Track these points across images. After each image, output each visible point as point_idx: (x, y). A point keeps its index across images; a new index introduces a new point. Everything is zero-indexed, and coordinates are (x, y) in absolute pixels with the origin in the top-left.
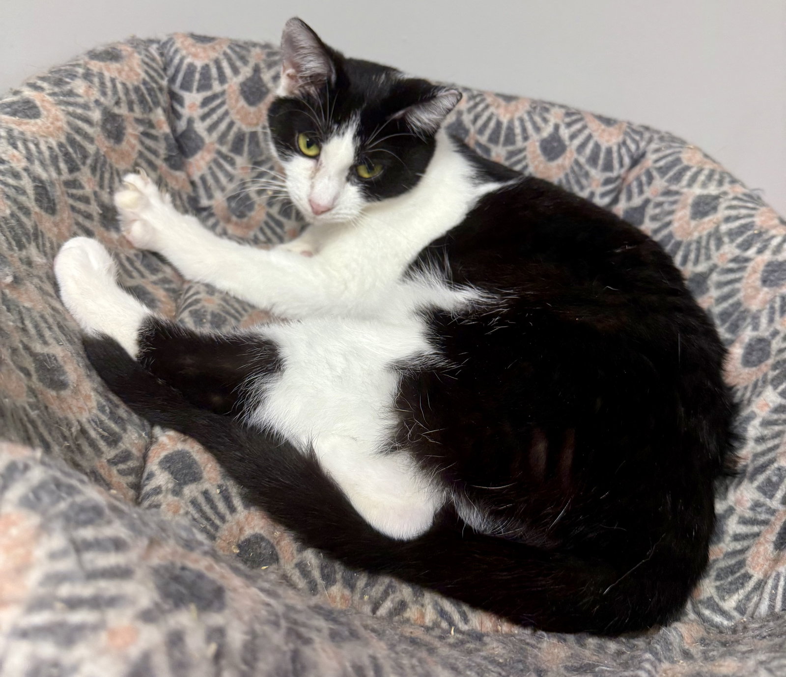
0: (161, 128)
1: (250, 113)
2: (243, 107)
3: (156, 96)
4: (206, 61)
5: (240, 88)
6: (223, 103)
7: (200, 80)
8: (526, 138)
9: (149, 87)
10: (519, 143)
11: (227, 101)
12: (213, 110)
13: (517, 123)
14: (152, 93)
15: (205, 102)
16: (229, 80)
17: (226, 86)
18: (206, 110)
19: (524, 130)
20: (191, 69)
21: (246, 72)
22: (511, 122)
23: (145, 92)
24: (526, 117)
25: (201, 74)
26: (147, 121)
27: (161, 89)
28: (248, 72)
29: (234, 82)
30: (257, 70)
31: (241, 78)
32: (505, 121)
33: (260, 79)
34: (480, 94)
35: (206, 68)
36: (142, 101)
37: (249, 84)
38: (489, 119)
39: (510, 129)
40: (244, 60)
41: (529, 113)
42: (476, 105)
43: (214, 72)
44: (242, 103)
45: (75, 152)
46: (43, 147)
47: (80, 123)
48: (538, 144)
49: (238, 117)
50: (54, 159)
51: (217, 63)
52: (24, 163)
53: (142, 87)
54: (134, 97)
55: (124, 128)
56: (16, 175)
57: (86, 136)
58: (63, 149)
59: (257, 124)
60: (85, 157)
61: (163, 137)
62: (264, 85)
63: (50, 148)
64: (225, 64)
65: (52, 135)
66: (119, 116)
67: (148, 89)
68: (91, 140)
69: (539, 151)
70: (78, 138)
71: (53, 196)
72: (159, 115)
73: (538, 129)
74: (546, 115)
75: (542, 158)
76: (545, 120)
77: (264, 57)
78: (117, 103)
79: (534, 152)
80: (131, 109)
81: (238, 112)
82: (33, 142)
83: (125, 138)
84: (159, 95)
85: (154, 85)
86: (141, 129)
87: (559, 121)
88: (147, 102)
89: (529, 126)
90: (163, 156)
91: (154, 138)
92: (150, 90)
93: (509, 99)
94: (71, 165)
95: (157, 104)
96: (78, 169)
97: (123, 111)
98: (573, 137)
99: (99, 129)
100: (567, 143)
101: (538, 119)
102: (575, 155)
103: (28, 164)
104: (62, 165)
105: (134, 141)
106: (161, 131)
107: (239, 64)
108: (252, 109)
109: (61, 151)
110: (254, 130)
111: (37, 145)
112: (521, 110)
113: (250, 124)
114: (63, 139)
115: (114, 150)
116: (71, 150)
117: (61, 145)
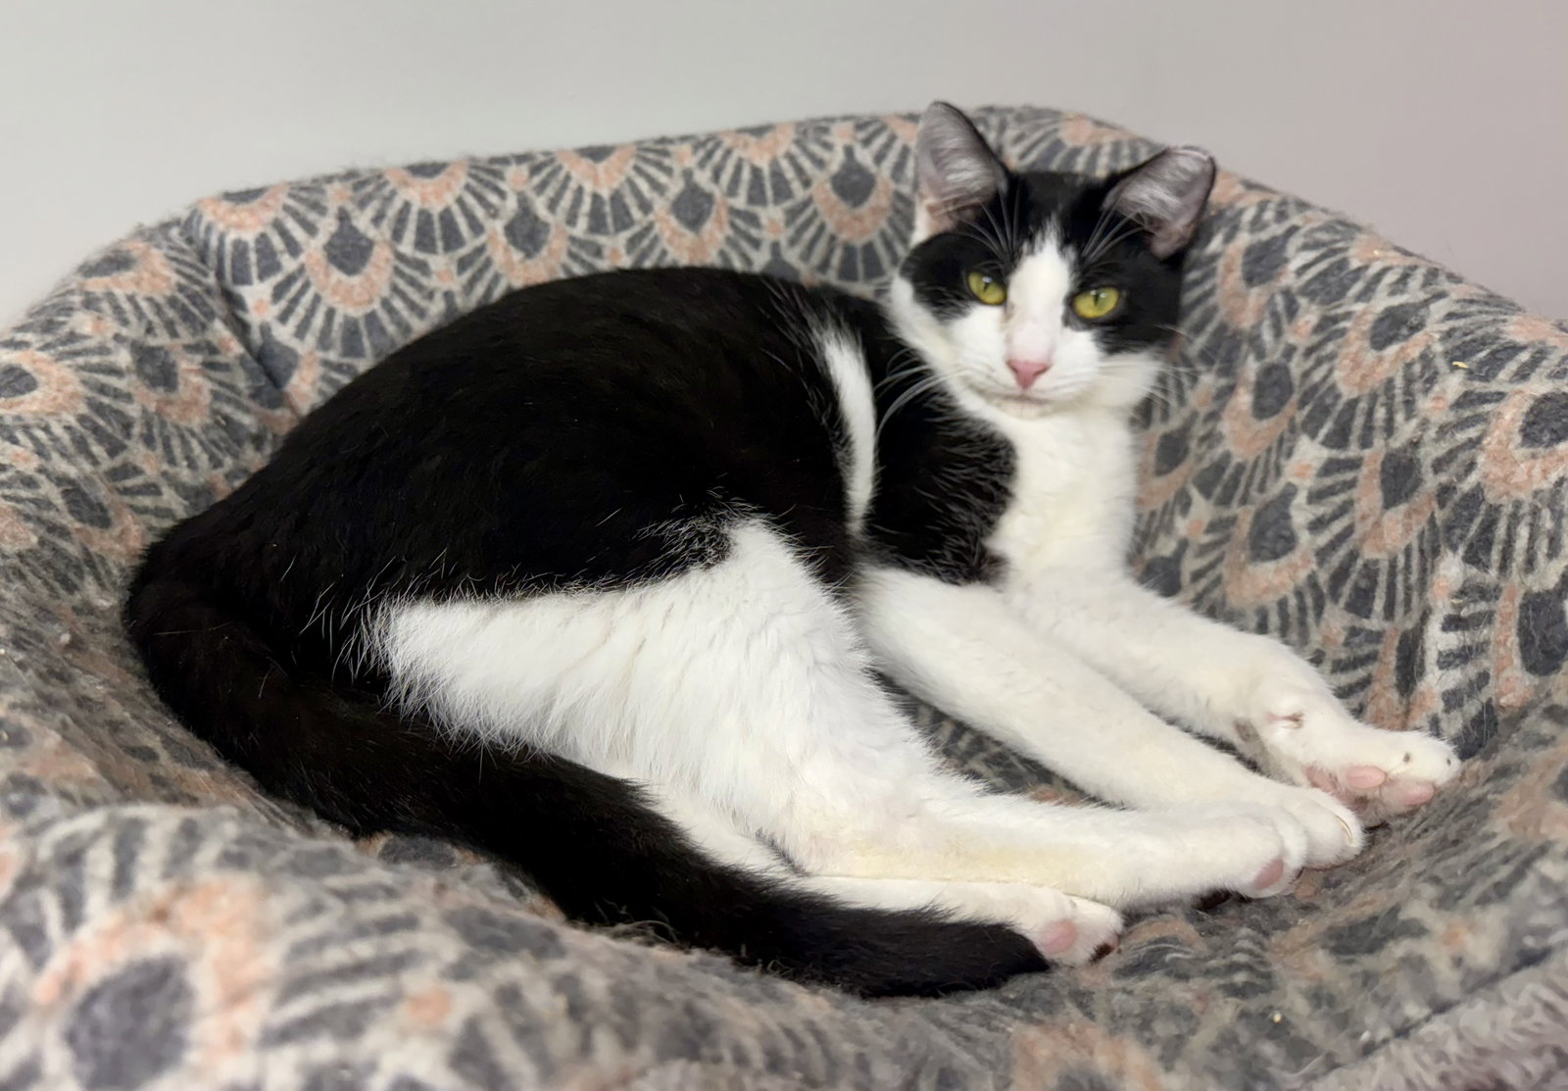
0: (228, 349)
1: (353, 287)
2: (339, 282)
3: (205, 304)
4: (260, 229)
5: (325, 253)
6: (306, 285)
7: (259, 262)
8: (807, 183)
9: (190, 293)
10: (799, 193)
11: (312, 280)
12: (295, 301)
13: (785, 164)
14: (198, 301)
15: (278, 293)
16: (304, 247)
17: (302, 258)
18: (283, 304)
19: (799, 170)
20: (240, 248)
21: (328, 226)
22: (774, 163)
23: (186, 301)
24: (795, 150)
25: (258, 251)
26: (204, 345)
27: (208, 291)
28: (330, 225)
29: (314, 248)
30: (343, 217)
31: (322, 238)
32: (764, 165)
33: (354, 230)
34: (711, 137)
35: (263, 239)
36: (186, 316)
37: (338, 242)
38: (738, 169)
39: (777, 174)
40: (319, 208)
41: (798, 142)
42: (709, 155)
43: (277, 242)
44: (337, 275)
45: (109, 422)
46: (57, 430)
47: (103, 378)
48: (828, 186)
49: (337, 298)
50: (81, 445)
51: (278, 226)
52: (36, 462)
53: (181, 297)
54: (171, 314)
55: (174, 365)
56: (29, 483)
57: (117, 394)
58: (88, 424)
59: (370, 301)
60: (127, 426)
61: (237, 362)
62: (362, 237)
63: (68, 428)
64: (291, 225)
65: (65, 409)
66: (160, 348)
67: (188, 297)
68: (128, 397)
69: (834, 197)
70: (106, 400)
71: (97, 498)
72: (220, 331)
73: (820, 163)
74: (827, 138)
75: (843, 206)
76: (828, 146)
77: (349, 193)
78: (150, 330)
79: (826, 200)
80: (174, 334)
81: (335, 292)
82: (39, 427)
83: (180, 380)
84: (210, 301)
85: (197, 288)
86: (199, 358)
87: (847, 141)
88: (193, 315)
89: (806, 164)
90: (247, 392)
91: (226, 367)
92: (193, 298)
93: (759, 131)
94: (110, 444)
95: (210, 315)
96: (124, 447)
97: (161, 339)
98: (879, 158)
99: (134, 377)
100: (873, 169)
101: (816, 149)
102: (893, 186)
103: (43, 461)
104: (97, 449)
105: (196, 380)
106: (231, 355)
107: (312, 216)
108: (355, 280)
109: (86, 428)
110: (368, 309)
111: (46, 429)
112: (785, 143)
113: (358, 304)
114: (83, 409)
115: (170, 403)
116: (101, 422)
117: (82, 419)
